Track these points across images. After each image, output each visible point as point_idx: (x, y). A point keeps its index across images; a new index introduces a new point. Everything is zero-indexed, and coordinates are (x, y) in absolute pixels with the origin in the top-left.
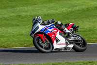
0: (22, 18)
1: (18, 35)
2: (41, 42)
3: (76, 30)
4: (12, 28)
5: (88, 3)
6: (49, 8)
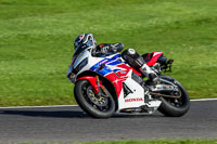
0: (31, 42)
1: (21, 80)
2: (91, 94)
4: (7, 63)
5: (180, 11)
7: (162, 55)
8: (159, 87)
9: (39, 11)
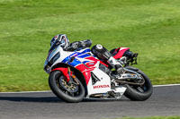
2: (63, 83)
3: (132, 61)
6: (97, 20)
7: (128, 50)
8: (124, 76)
9: (55, 12)
